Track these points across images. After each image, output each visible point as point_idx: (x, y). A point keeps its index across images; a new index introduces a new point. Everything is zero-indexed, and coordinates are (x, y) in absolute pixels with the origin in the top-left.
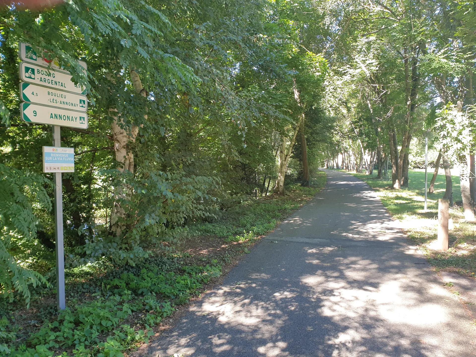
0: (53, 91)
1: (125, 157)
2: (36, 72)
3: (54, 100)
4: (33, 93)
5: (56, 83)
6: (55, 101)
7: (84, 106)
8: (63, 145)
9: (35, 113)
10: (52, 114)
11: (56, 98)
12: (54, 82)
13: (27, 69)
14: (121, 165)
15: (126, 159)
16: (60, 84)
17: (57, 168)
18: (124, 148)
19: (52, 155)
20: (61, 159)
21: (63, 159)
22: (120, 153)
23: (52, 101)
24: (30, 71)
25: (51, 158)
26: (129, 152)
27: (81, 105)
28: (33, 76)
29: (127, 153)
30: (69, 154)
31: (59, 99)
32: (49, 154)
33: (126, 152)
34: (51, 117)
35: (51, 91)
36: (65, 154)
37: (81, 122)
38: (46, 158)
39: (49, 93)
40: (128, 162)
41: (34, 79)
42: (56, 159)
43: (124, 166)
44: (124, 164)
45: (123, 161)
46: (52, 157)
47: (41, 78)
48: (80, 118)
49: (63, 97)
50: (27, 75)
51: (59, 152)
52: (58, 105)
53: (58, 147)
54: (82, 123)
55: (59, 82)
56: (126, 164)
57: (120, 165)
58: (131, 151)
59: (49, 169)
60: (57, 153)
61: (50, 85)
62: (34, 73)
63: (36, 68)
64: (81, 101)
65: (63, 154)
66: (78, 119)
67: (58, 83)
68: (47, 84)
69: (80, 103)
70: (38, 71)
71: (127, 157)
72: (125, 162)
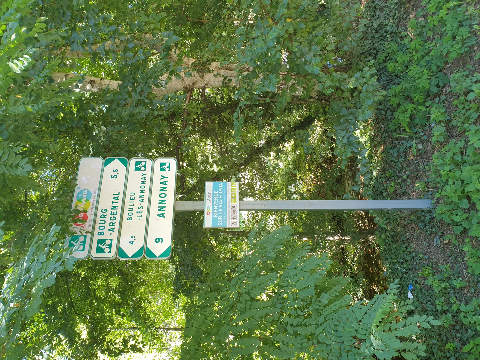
0: (126, 212)
1: (215, 76)
2: (101, 237)
3: (139, 210)
4: (132, 243)
5: (114, 208)
6: (141, 210)
7: (143, 163)
8: (202, 199)
9: (158, 240)
10: (159, 215)
11: (136, 209)
12: (113, 211)
13: (100, 250)
14: (226, 81)
15: (218, 74)
16: (115, 201)
17: (234, 209)
18: (203, 76)
19: (215, 216)
20: (221, 201)
21: (221, 199)
22: (210, 82)
23: (140, 215)
24: (102, 246)
25: (220, 218)
26: (209, 69)
27: (143, 169)
28: (108, 242)
29: (210, 72)
30: (215, 189)
31: (137, 204)
32: (214, 220)
33: (209, 74)
34: (163, 217)
35: (126, 216)
36: (213, 195)
37: (167, 169)
38: (220, 225)
39: (130, 219)
40: (222, 72)
41: (111, 240)
42: (221, 210)
43: (229, 78)
44: (226, 78)
45: (222, 79)
46: (218, 215)
47: (109, 230)
48: (162, 170)
49: (133, 197)
50: (107, 250)
51: (211, 205)
52: (145, 204)
53: (204, 205)
54: (169, 167)
55: (113, 203)
56: (226, 75)
57: (226, 83)
58: (208, 66)
59: (234, 221)
60: (213, 208)
61: (118, 216)
62: (104, 240)
63: (96, 238)
64: (137, 169)
65: (213, 198)
66: (163, 173)
67: (114, 205)
68: (117, 222)
69: (140, 170)
70: (101, 234)
71: (215, 73)
72: (223, 76)
